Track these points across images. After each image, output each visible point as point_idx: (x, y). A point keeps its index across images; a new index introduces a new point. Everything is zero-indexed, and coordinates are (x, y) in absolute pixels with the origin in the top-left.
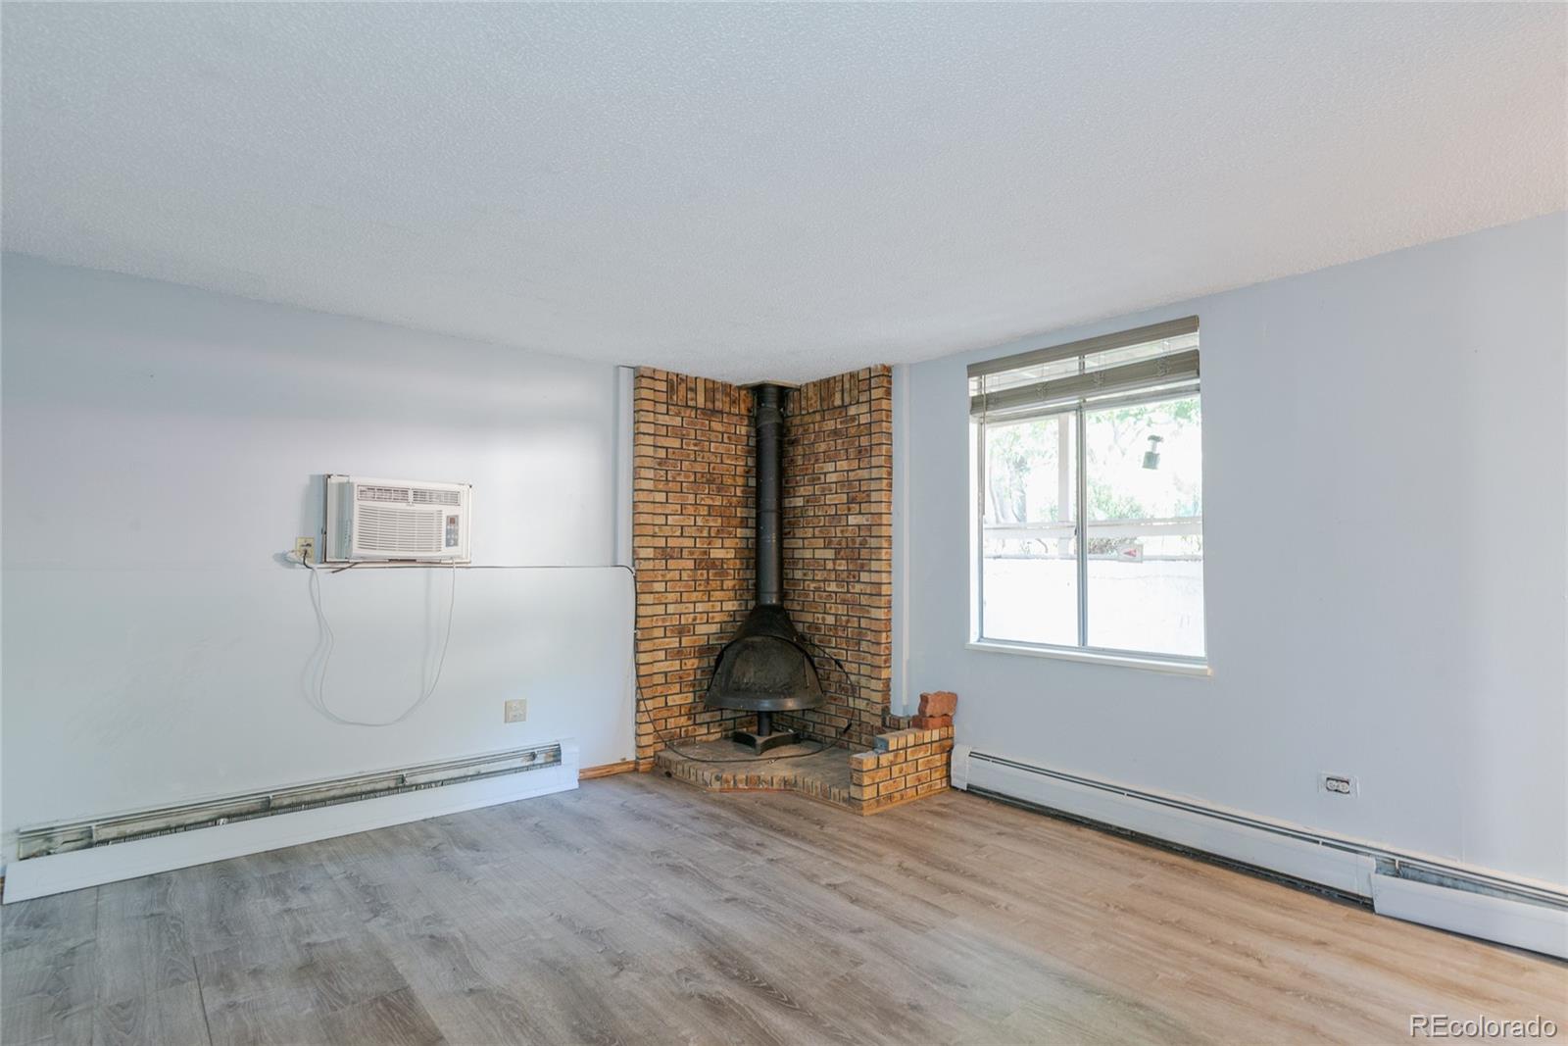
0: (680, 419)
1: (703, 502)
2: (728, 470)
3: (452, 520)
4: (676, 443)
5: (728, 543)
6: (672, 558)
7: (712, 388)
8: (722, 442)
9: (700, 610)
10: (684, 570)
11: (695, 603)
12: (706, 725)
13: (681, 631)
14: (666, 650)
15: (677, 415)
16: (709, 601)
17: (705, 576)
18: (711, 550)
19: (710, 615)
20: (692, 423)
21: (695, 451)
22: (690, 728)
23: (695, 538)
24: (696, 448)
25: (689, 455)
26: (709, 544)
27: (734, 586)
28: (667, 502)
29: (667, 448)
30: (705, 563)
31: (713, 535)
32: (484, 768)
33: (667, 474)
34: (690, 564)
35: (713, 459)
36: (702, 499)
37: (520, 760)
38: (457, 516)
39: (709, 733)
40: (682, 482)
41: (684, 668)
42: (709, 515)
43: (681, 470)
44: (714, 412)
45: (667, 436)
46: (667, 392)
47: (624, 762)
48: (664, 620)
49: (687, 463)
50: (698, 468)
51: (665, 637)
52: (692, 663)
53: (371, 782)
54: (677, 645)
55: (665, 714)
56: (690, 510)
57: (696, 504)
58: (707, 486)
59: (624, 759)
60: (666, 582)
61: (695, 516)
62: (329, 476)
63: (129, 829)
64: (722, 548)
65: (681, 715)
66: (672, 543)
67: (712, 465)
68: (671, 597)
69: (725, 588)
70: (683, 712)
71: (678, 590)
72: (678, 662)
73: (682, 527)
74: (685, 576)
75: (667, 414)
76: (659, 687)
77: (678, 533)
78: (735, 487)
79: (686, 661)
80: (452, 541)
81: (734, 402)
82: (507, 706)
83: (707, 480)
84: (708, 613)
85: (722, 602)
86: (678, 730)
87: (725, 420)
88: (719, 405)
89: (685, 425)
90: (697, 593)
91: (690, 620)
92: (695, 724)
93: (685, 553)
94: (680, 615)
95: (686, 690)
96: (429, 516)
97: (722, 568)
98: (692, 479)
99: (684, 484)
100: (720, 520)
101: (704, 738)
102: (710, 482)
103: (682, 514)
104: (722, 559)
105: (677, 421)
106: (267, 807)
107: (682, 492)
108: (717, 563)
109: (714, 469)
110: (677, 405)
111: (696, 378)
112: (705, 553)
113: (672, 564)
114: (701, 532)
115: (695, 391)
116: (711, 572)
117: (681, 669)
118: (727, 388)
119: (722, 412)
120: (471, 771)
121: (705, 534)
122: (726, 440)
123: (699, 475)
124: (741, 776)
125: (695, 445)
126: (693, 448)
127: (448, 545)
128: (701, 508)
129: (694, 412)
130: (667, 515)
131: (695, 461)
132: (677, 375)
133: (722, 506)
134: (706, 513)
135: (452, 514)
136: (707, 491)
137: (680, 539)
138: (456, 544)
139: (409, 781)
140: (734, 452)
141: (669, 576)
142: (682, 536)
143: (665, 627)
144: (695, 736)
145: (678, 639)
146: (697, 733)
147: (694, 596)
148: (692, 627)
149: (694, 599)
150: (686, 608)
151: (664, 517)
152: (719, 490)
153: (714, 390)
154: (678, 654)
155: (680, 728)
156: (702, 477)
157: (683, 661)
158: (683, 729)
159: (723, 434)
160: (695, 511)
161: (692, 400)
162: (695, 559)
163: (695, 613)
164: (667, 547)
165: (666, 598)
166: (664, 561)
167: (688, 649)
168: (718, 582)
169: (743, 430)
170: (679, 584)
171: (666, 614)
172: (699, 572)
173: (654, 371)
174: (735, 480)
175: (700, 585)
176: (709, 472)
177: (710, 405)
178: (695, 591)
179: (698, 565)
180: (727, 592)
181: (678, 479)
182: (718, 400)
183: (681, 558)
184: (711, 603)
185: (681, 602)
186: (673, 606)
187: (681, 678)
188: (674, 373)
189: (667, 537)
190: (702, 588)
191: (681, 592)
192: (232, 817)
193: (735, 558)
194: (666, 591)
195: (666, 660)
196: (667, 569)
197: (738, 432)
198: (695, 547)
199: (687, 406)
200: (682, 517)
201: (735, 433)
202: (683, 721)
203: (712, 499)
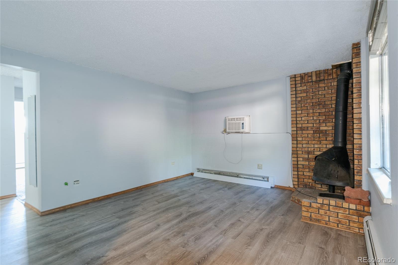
0: (306, 87)
1: (316, 112)
2: (328, 99)
3: (243, 124)
4: (305, 95)
5: (328, 124)
6: (304, 130)
7: (318, 73)
8: (325, 90)
9: (317, 147)
10: (309, 134)
11: (314, 144)
12: (320, 185)
13: (309, 153)
14: (303, 158)
15: (305, 86)
16: (320, 144)
17: (318, 136)
18: (321, 127)
19: (321, 149)
20: (311, 87)
21: (312, 95)
22: (313, 184)
23: (313, 124)
24: (313, 95)
25: (310, 97)
26: (320, 125)
27: (332, 139)
28: (302, 113)
29: (301, 97)
30: (317, 131)
31: (321, 122)
32: (254, 178)
33: (301, 105)
34: (312, 132)
35: (320, 96)
36: (316, 111)
37: (261, 178)
38: (243, 123)
39: (321, 187)
40: (307, 106)
41: (310, 164)
42: (319, 115)
43: (307, 103)
44: (320, 81)
45: (301, 93)
46: (300, 80)
47: (289, 187)
48: (302, 149)
49: (309, 100)
50: (314, 101)
51: (302, 154)
52: (313, 163)
53: (233, 174)
54: (307, 157)
55: (303, 177)
56: (311, 115)
57: (313, 112)
58: (318, 106)
59: (290, 186)
60: (302, 137)
61: (313, 117)
62: (226, 117)
63: (206, 171)
64: (326, 126)
65: (309, 179)
66: (304, 125)
67: (320, 99)
68: (304, 142)
69: (327, 140)
70: (310, 178)
71: (307, 140)
72: (308, 162)
73: (308, 120)
74: (309, 136)
75: (301, 86)
76: (301, 169)
77: (306, 122)
78: (332, 104)
79: (311, 162)
80: (243, 128)
81: (330, 75)
82: (258, 166)
83: (318, 104)
84: (320, 148)
85: (326, 145)
86: (308, 183)
87: (325, 82)
88: (322, 78)
89: (308, 88)
90: (315, 141)
91: (312, 150)
92: (315, 183)
93: (309, 129)
94: (308, 148)
95: (311, 171)
96: (239, 123)
97: (326, 133)
98: (311, 105)
99: (308, 107)
100: (324, 117)
101: (320, 189)
102: (319, 105)
103: (307, 116)
104: (326, 130)
105: (305, 88)
106: (219, 173)
107: (307, 109)
108: (323, 131)
109: (321, 100)
110: (305, 83)
111: (312, 72)
112: (318, 128)
113: (304, 132)
114: (316, 121)
115: (311, 76)
116: (321, 135)
117: (309, 165)
118: (326, 71)
119: (324, 80)
120: (251, 177)
121: (318, 122)
122: (326, 89)
123: (314, 103)
124: (296, 198)
125: (312, 94)
126: (311, 95)
127: (242, 129)
128: (316, 114)
129: (311, 83)
130: (302, 117)
131: (313, 99)
132: (304, 73)
133: (325, 112)
134: (318, 115)
135: (243, 122)
136: (318, 108)
137: (307, 124)
138: (243, 129)
139: (240, 176)
140: (331, 92)
141: (303, 136)
142: (308, 123)
143: (302, 151)
144: (316, 187)
145: (307, 155)
146: (316, 186)
147: (314, 142)
148: (313, 152)
149: (314, 143)
150: (311, 146)
151: (301, 118)
152: (323, 107)
153: (320, 74)
154: (308, 159)
155: (309, 183)
156: (316, 103)
157: (310, 162)
158: (310, 183)
159: (325, 87)
160: (313, 115)
161: (310, 79)
162: (314, 130)
163: (314, 147)
164: (302, 127)
165: (303, 142)
166: (301, 131)
167: (312, 159)
168: (324, 138)
169: (335, 84)
170: (307, 138)
171: (302, 147)
172: (316, 134)
173: (295, 75)
174: (331, 102)
175: (316, 139)
176: (319, 101)
177: (318, 79)
178: (314, 140)
179: (315, 132)
180: (329, 141)
181: (306, 106)
182: (322, 76)
183: (308, 130)
184: (321, 145)
185: (308, 144)
186: (305, 145)
187: (309, 167)
188: (303, 73)
189: (302, 124)
190: (317, 140)
191: (308, 141)
192: (215, 174)
193: (332, 129)
194: (302, 140)
195: (303, 161)
196: (302, 134)
197: (332, 85)
198: (313, 126)
199: (308, 82)
200: (307, 117)
201: (331, 85)
202: (310, 181)
203: (320, 110)
